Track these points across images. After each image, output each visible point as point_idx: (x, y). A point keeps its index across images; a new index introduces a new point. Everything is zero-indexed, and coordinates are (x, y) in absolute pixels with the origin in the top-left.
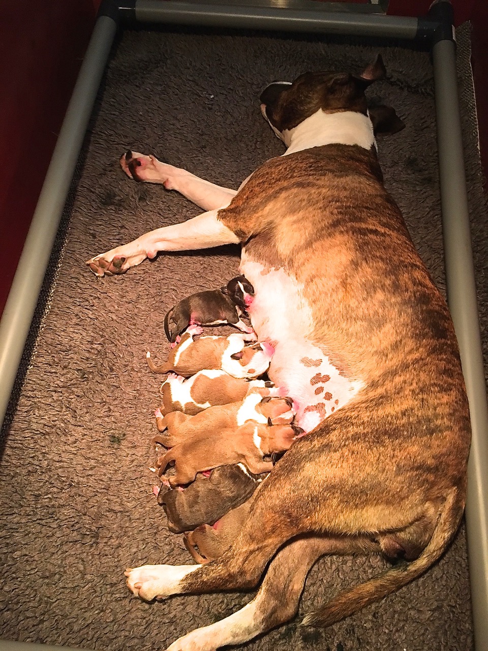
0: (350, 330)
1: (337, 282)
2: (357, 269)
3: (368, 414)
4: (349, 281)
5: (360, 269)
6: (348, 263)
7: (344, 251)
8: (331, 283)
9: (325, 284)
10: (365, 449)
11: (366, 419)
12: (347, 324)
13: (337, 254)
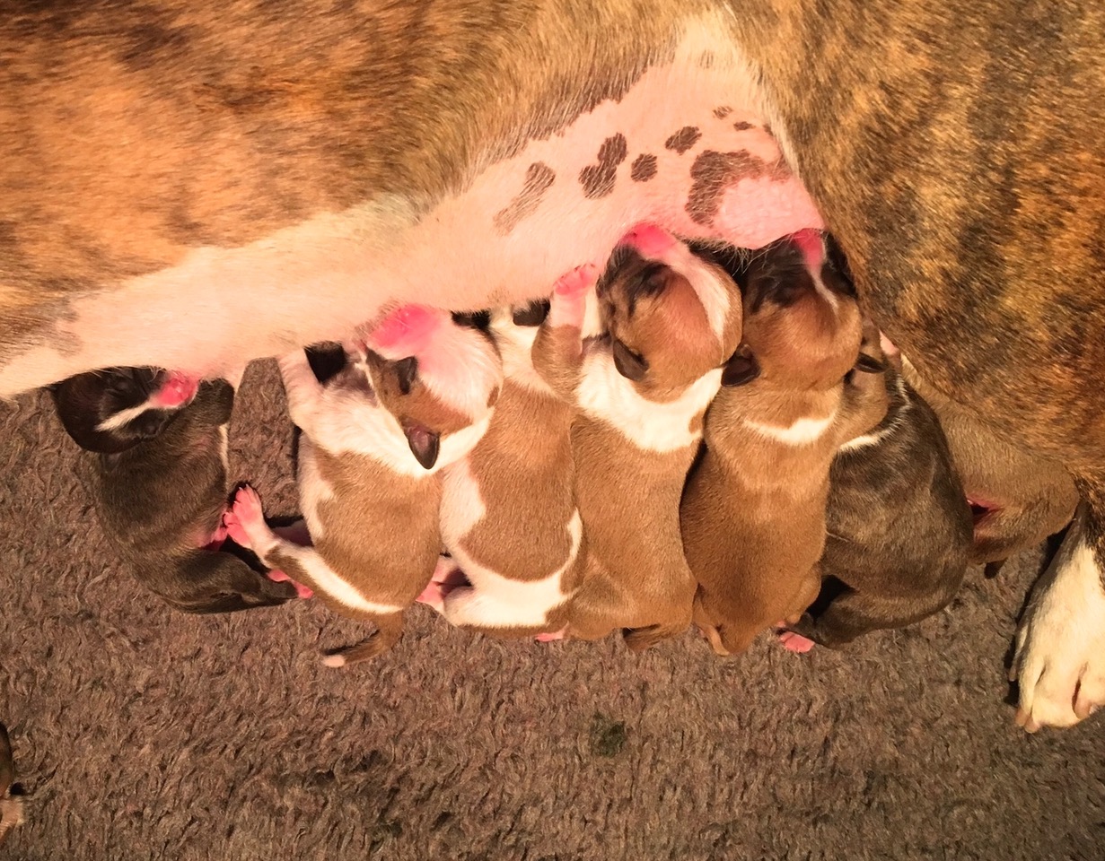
0: (450, 55)
1: (230, 130)
2: (180, 38)
3: (894, 46)
4: (235, 78)
5: (180, 22)
6: (140, 75)
7: (63, 94)
8: (229, 159)
9: (227, 179)
10: (1060, 95)
11: (919, 62)
12: (422, 73)
13: (80, 131)
